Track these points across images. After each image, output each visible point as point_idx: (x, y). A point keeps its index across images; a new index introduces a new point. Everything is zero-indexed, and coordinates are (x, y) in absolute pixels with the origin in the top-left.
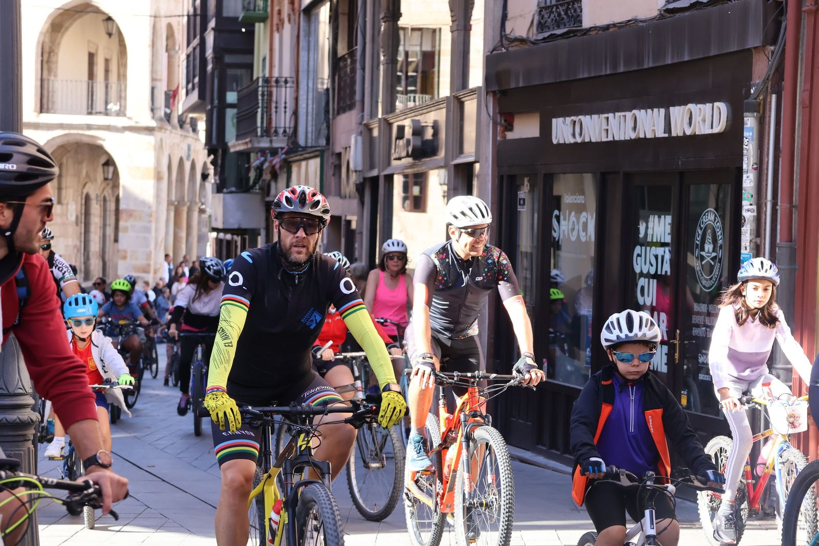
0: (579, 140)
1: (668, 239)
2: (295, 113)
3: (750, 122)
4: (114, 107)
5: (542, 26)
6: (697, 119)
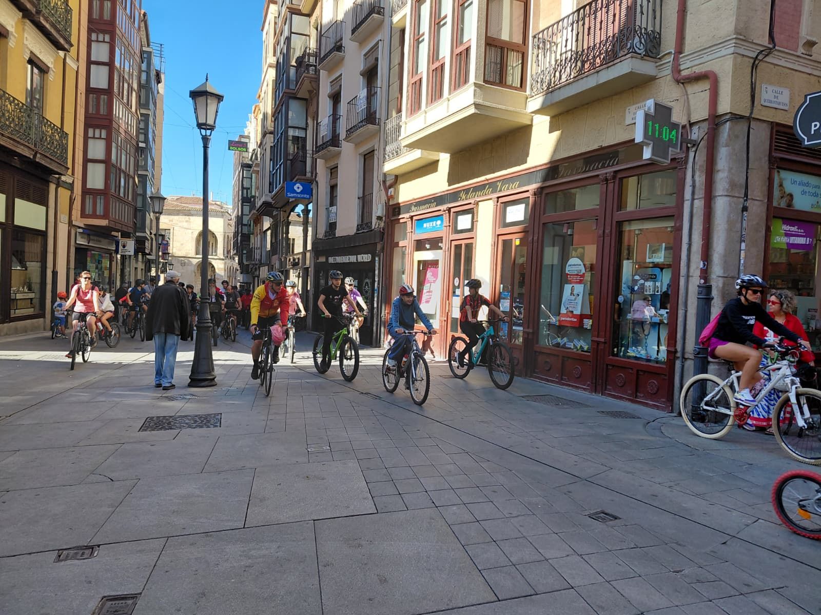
0: (335, 262)
2: (261, 256)
3: (377, 259)
4: (214, 254)
5: (326, 236)
6: (364, 258)
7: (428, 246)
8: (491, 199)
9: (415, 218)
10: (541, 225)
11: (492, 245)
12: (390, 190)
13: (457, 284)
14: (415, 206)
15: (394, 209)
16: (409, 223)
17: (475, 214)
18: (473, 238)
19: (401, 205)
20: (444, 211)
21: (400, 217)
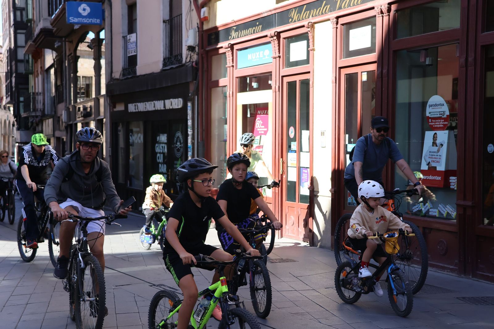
0: (137, 111)
1: (166, 141)
2: (44, 104)
3: (189, 104)
5: (124, 75)
6: (173, 104)
7: (255, 85)
8: (329, 20)
9: (236, 47)
10: (391, 52)
11: (333, 82)
12: (203, 10)
13: (292, 135)
14: (236, 31)
15: (209, 36)
16: (229, 55)
17: (311, 41)
18: (309, 72)
19: (220, 29)
20: (272, 37)
21: (219, 46)
